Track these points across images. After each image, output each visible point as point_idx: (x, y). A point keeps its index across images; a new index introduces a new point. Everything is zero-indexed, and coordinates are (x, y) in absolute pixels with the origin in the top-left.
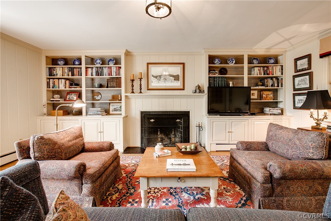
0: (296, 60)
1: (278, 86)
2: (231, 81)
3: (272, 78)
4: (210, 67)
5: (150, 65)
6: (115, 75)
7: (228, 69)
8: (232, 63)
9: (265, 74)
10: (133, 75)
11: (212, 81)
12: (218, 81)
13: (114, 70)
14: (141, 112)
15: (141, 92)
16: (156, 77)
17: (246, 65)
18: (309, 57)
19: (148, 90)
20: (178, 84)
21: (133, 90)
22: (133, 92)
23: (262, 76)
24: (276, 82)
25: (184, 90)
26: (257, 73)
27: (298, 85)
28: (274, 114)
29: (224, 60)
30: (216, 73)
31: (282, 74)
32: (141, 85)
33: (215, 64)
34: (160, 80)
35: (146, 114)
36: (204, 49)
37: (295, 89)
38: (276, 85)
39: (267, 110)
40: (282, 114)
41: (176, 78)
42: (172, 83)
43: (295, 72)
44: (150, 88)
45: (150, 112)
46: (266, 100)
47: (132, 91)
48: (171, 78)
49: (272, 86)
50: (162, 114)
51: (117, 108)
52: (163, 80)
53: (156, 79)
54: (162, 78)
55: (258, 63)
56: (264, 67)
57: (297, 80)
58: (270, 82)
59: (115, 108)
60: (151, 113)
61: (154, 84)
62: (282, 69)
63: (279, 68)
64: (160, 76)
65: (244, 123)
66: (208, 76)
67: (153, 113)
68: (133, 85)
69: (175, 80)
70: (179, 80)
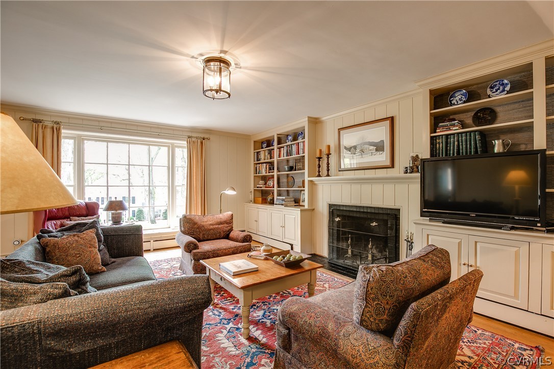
2: (498, 140)
5: (342, 132)
10: (321, 150)
11: (442, 146)
12: (456, 143)
13: (301, 146)
14: (329, 205)
15: (328, 175)
16: (349, 149)
19: (339, 171)
21: (319, 172)
22: (319, 176)
25: (393, 167)
30: (454, 125)
32: (328, 164)
33: (451, 105)
34: (355, 154)
35: (334, 209)
41: (379, 147)
42: (373, 156)
44: (342, 167)
47: (317, 173)
48: (372, 147)
52: (359, 154)
53: (350, 153)
54: (358, 150)
61: (348, 160)
64: (355, 147)
65: (516, 249)
66: (428, 136)
68: (319, 165)
69: (377, 150)
70: (383, 151)
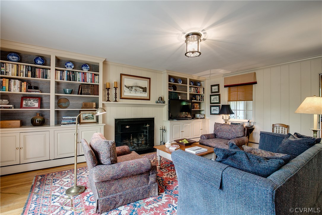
0: (212, 86)
1: (202, 101)
2: (180, 95)
3: (199, 95)
4: (169, 84)
5: (123, 77)
6: (90, 81)
7: (177, 87)
8: (180, 83)
9: (196, 93)
10: (109, 83)
12: (173, 95)
13: (89, 76)
14: (115, 119)
15: (116, 101)
16: (128, 87)
17: (188, 85)
18: (218, 85)
19: (121, 99)
20: (145, 95)
21: (108, 98)
22: (108, 100)
23: (195, 93)
24: (201, 97)
25: (150, 100)
26: (193, 91)
27: (213, 100)
28: (202, 118)
29: (176, 79)
30: (172, 89)
31: (204, 93)
32: (116, 94)
33: (171, 82)
34: (131, 91)
36: (167, 70)
37: (211, 103)
38: (201, 100)
39: (198, 115)
40: (204, 118)
41: (144, 90)
42: (141, 94)
43: (211, 93)
44: (123, 97)
45: (123, 119)
46: (196, 109)
48: (141, 89)
49: (200, 100)
50: (133, 120)
51: (89, 117)
52: (134, 91)
53: (128, 89)
54: (133, 89)
55: (193, 85)
56: (196, 88)
57: (212, 97)
58: (198, 98)
59: (86, 116)
60: (125, 121)
61: (126, 93)
62: (204, 90)
63: (202, 89)
64: (132, 87)
65: (189, 124)
66: (168, 91)
67: (126, 120)
68: (108, 93)
69: (143, 91)
70: (146, 92)
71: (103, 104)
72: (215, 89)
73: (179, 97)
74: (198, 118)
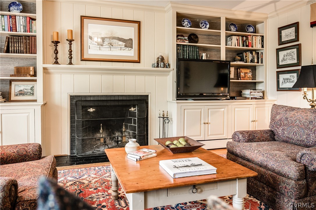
0: (280, 29)
1: (258, 62)
2: (204, 53)
3: (251, 51)
5: (85, 20)
6: (22, 30)
7: (199, 36)
8: (206, 27)
9: (244, 46)
10: (58, 33)
11: (181, 51)
12: (188, 51)
13: (21, 21)
14: (71, 96)
15: (71, 63)
17: (223, 32)
18: (296, 25)
19: (82, 60)
20: (131, 54)
21: (56, 58)
22: (56, 63)
23: (241, 47)
24: (256, 56)
25: (139, 62)
26: (235, 43)
27: (284, 60)
28: (256, 98)
29: (195, 22)
30: (186, 39)
31: (263, 46)
32: (71, 52)
33: (184, 26)
34: (102, 45)
35: (79, 100)
36: (171, 2)
37: (279, 66)
38: (256, 61)
39: (247, 92)
40: (263, 98)
41: (128, 43)
42: (122, 51)
43: (279, 45)
44: (86, 56)
45: (85, 96)
46: (244, 80)
47: (54, 60)
48: (121, 43)
49: (252, 61)
51: (26, 91)
52: (107, 46)
53: (96, 44)
54: (106, 43)
55: (237, 31)
56: (243, 36)
57: (282, 54)
58: (250, 56)
59: (21, 90)
60: (89, 99)
61: (92, 51)
62: (263, 41)
63: (259, 38)
64: (103, 39)
65: (223, 109)
66: (176, 43)
67: (92, 99)
68: (56, 50)
69: (126, 46)
70: (132, 47)
71: (45, 69)
72: (289, 34)
73: (202, 57)
74: (246, 98)
